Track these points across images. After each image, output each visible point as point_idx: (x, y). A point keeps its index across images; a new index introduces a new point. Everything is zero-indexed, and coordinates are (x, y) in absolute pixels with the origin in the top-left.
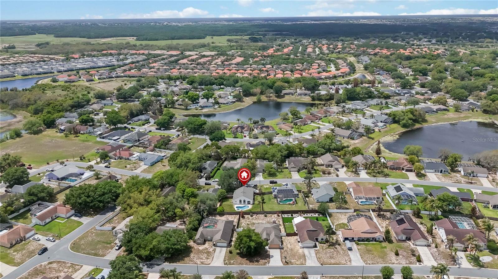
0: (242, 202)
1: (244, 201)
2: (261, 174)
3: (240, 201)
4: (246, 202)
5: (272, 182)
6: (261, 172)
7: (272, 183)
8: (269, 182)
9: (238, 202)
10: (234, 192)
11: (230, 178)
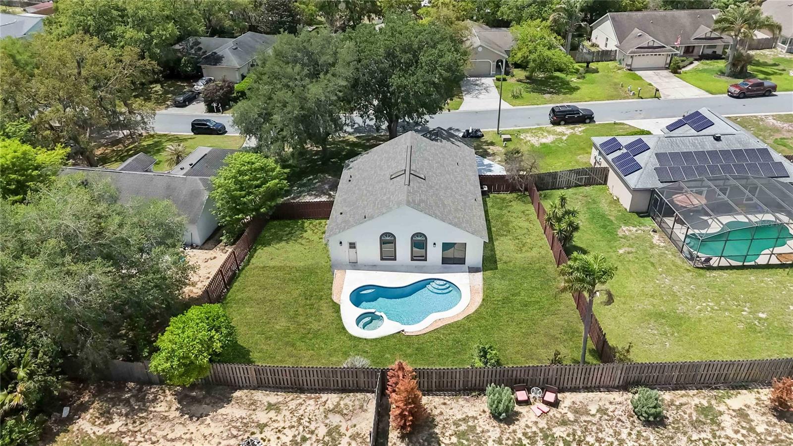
0: (403, 250)
1: (419, 243)
2: (489, 81)
3: (387, 240)
4: (435, 254)
5: (561, 117)
6: (488, 75)
7: (567, 122)
8: (547, 119)
9: (370, 250)
10: (345, 173)
11: (314, 75)
